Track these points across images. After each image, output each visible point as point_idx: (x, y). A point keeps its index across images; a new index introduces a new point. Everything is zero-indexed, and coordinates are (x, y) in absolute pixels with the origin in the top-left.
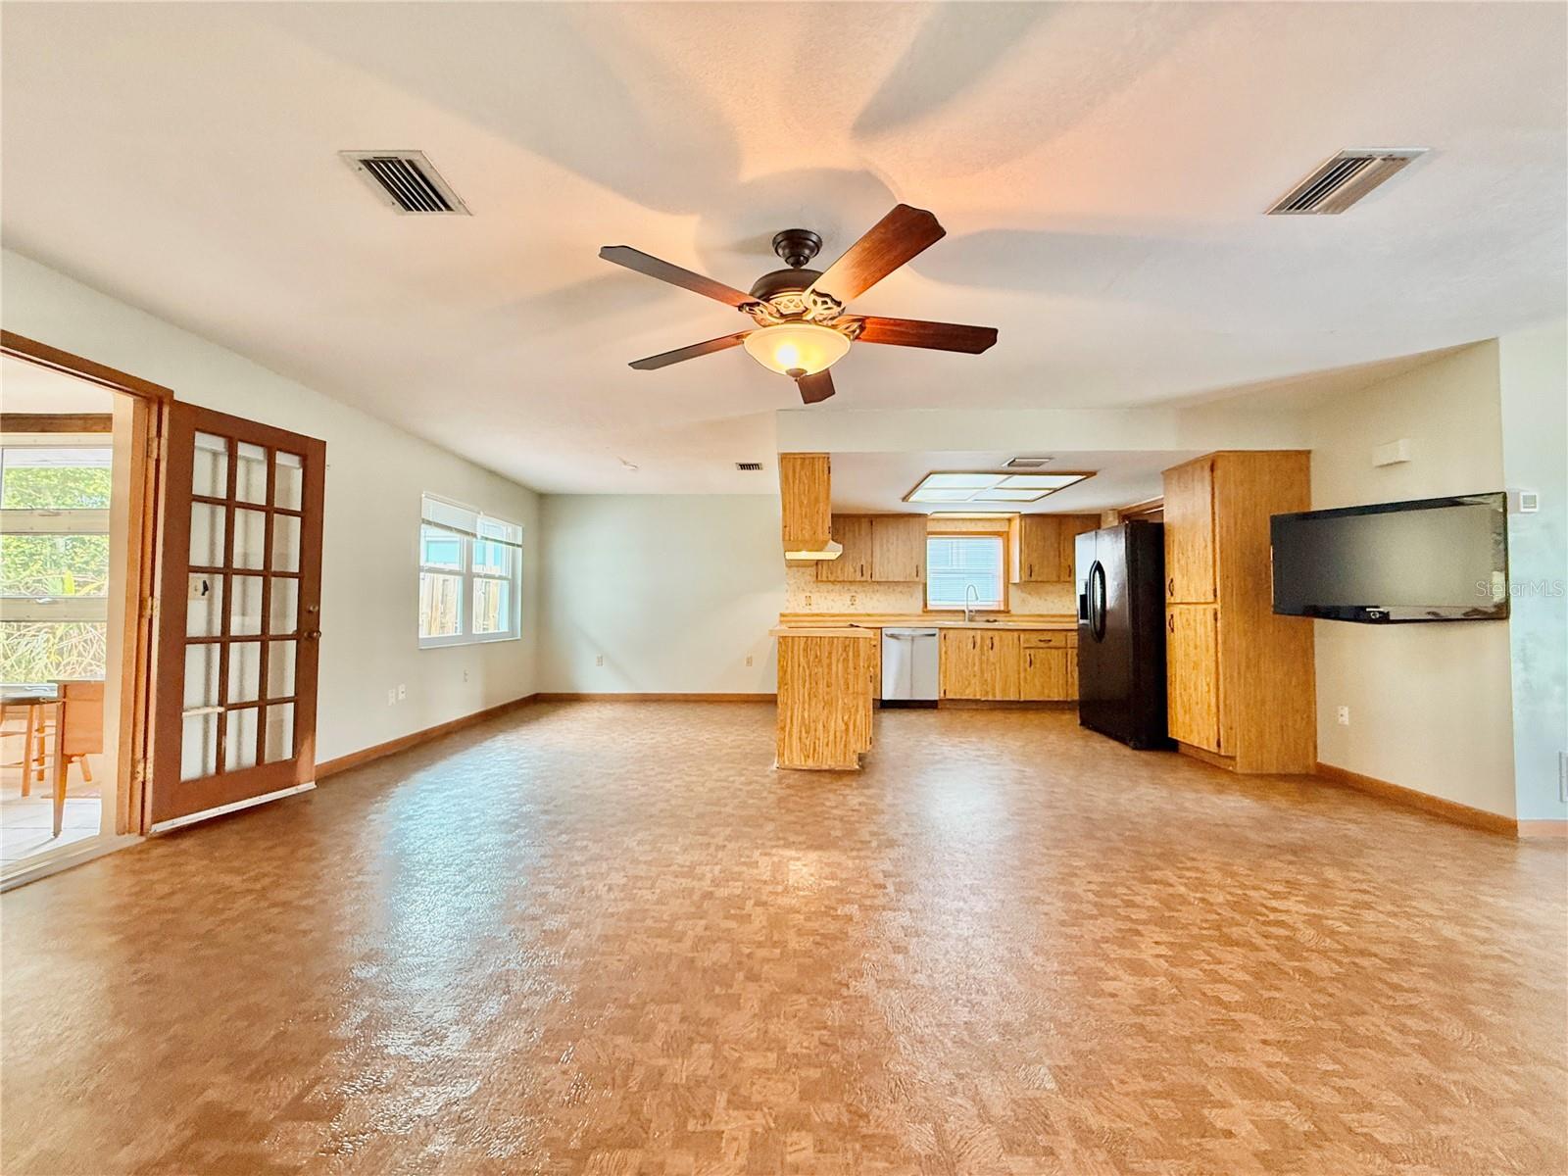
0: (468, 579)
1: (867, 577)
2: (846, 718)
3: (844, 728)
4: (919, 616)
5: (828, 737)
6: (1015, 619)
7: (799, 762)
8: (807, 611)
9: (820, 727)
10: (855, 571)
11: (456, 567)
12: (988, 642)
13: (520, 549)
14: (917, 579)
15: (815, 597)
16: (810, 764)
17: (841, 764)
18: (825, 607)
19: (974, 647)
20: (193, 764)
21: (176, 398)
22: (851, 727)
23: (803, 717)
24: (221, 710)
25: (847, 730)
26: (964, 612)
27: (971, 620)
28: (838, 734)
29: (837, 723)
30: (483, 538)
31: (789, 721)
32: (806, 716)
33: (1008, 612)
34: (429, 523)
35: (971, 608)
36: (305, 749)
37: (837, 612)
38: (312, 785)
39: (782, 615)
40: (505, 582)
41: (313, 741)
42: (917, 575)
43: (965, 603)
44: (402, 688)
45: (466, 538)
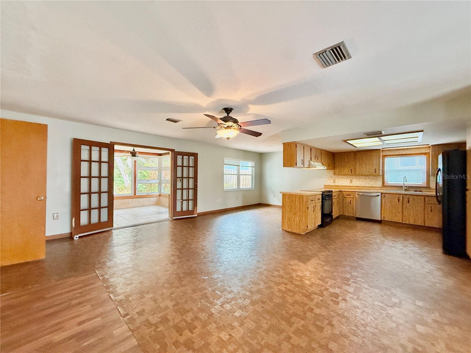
0: (239, 176)
1: (353, 173)
2: (300, 219)
3: (299, 221)
4: (381, 188)
5: (294, 223)
6: (431, 191)
7: (287, 229)
8: (334, 184)
9: (293, 219)
10: (349, 171)
11: (235, 173)
12: (407, 200)
13: (254, 168)
14: (375, 174)
15: (337, 180)
16: (290, 230)
17: (298, 232)
18: (341, 184)
19: (399, 201)
20: (179, 209)
21: (175, 151)
22: (301, 221)
23: (288, 216)
24: (182, 201)
25: (300, 222)
26: (402, 187)
27: (405, 190)
28: (297, 223)
29: (297, 219)
30: (241, 166)
31: (284, 217)
32: (289, 216)
33: (429, 188)
34: (226, 164)
35: (405, 185)
36: (195, 209)
37: (345, 185)
38: (197, 215)
39: (325, 186)
40: (251, 176)
41: (197, 207)
42: (375, 173)
43: (403, 183)
44: (220, 199)
45: (238, 167)
